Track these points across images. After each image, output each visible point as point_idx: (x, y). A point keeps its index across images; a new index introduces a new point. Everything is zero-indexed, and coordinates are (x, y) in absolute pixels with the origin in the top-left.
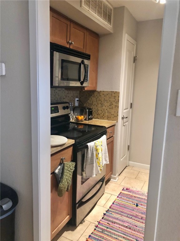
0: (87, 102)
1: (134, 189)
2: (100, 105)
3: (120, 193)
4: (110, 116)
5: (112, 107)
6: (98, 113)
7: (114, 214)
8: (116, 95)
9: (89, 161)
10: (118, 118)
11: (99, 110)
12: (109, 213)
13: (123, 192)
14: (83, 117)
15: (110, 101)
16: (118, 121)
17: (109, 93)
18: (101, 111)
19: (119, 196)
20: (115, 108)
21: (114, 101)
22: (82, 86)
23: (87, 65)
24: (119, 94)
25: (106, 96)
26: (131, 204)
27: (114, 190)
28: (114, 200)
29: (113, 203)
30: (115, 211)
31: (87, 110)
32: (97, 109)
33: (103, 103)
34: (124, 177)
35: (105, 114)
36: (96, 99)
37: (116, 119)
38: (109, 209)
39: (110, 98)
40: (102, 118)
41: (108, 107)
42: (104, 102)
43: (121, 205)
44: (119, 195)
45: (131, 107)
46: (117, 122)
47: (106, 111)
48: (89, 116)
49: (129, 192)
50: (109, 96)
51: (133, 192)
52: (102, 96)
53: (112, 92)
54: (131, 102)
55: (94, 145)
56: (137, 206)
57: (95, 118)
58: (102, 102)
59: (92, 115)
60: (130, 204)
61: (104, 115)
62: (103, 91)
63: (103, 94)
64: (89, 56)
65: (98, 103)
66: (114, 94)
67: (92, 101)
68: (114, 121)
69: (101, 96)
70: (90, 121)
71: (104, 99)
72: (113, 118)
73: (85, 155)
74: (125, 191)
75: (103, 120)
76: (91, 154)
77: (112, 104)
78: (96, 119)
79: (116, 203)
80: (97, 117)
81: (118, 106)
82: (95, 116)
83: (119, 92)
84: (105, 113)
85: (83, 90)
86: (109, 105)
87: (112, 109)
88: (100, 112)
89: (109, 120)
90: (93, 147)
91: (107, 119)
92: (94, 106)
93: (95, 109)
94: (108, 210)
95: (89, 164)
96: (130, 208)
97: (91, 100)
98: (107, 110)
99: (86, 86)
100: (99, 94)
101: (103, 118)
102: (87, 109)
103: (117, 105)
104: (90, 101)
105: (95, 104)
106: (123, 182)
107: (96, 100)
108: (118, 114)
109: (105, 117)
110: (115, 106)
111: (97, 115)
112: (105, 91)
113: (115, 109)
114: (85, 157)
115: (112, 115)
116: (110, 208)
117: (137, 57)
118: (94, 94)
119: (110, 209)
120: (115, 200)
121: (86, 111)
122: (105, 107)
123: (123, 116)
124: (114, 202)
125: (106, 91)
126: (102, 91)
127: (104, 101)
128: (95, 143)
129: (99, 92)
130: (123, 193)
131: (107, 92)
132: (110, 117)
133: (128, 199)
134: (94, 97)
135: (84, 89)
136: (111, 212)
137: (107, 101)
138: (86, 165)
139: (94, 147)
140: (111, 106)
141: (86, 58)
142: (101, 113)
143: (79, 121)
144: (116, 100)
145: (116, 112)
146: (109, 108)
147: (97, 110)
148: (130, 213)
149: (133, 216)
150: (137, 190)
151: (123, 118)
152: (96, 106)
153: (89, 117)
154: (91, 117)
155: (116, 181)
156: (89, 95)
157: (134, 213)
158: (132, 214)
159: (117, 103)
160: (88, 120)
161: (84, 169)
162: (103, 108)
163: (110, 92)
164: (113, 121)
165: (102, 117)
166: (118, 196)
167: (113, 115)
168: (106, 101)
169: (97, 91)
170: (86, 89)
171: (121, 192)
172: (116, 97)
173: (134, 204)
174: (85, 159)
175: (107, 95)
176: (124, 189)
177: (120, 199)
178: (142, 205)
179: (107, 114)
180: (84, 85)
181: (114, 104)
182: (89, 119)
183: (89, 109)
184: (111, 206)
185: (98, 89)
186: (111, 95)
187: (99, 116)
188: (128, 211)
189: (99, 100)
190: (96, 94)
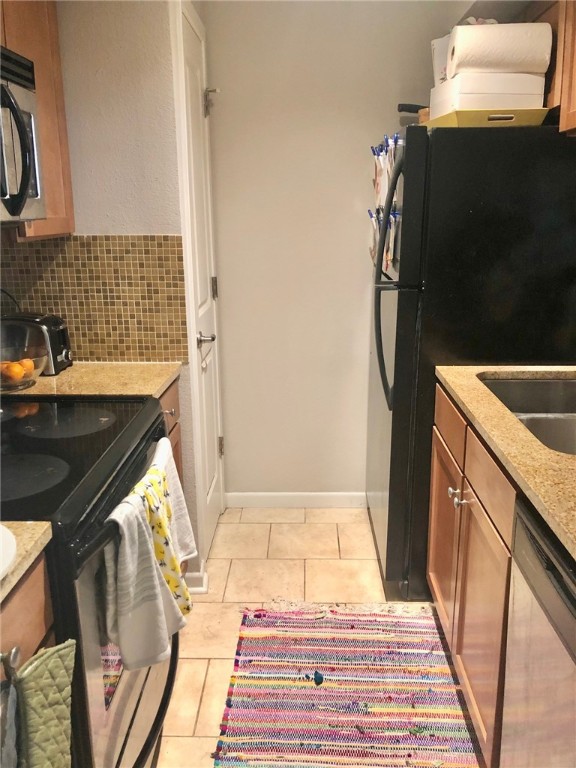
0: (36, 291)
1: (282, 608)
2: (98, 299)
3: (239, 644)
4: (153, 342)
5: (157, 304)
6: (96, 334)
7: (249, 756)
8: (167, 252)
9: (132, 595)
10: (186, 347)
11: (95, 322)
12: (229, 760)
13: (249, 632)
14: (28, 363)
15: (142, 278)
16: (189, 361)
17: (133, 245)
18: (108, 323)
19: (241, 658)
20: (170, 305)
21: (162, 279)
22: (16, 218)
23: (25, 112)
24: (180, 245)
25: (122, 258)
26: (294, 680)
27: (212, 637)
28: (227, 686)
29: (229, 704)
30: (246, 739)
31: (45, 328)
32: (89, 316)
33: (111, 291)
34: (226, 564)
35: (128, 335)
36: (78, 271)
37: (179, 354)
38: (220, 743)
39: (142, 265)
40: (118, 352)
41: (138, 304)
42: (117, 285)
43: (261, 701)
44: (238, 654)
45: (215, 293)
46: (186, 363)
47: (133, 324)
48: (56, 352)
49: (268, 625)
50: (134, 259)
51: (285, 621)
52: (102, 258)
53: (146, 238)
54: (213, 275)
55: (141, 512)
56: (319, 680)
57: (80, 359)
58: (104, 284)
59: (68, 348)
60: (291, 683)
61: (122, 341)
62: (107, 238)
63: (108, 252)
64: (30, 68)
65: (86, 291)
66: (160, 245)
67: (60, 285)
68: (173, 360)
69: (96, 258)
70: (64, 375)
71: (116, 271)
72: (166, 348)
73: (110, 573)
74: (252, 625)
75: (120, 363)
76: (136, 556)
77: (156, 292)
78: (87, 359)
79: (240, 699)
80: (92, 353)
81: (183, 298)
82: (79, 347)
83: (179, 239)
84: (127, 329)
85: (20, 240)
86: (143, 298)
87: (158, 311)
88: (102, 329)
89: (148, 360)
90: (139, 525)
91: (141, 354)
92: (69, 304)
93: (76, 316)
94: (219, 748)
95: (135, 607)
96: (299, 701)
97: (53, 278)
98: (132, 317)
99: (30, 220)
100: (89, 252)
101: (122, 354)
102: (42, 323)
103: (176, 292)
104: (48, 285)
105: (74, 298)
106: (231, 587)
107: (79, 278)
108: (185, 329)
109: (128, 348)
110: (169, 298)
111: (91, 341)
112: (114, 238)
113: (170, 311)
114: (111, 580)
115: (159, 336)
116: (223, 733)
117: (218, 91)
118: (63, 252)
119: (225, 739)
120: (232, 685)
121: (41, 332)
122: (125, 304)
123: (200, 333)
124: (230, 694)
125: (120, 238)
126: (101, 238)
127: (117, 278)
128: (143, 498)
129: (88, 244)
130: (251, 640)
131: (127, 238)
132: (154, 348)
133: (276, 662)
134: (64, 265)
135: (23, 234)
136: (234, 754)
137: (130, 278)
138: (117, 614)
139: (144, 520)
140: (150, 298)
141: (16, 79)
142: (109, 335)
143: (15, 387)
144: (168, 272)
145: (177, 323)
146: (145, 311)
147: (89, 323)
148: (305, 726)
149: (320, 735)
150: (293, 608)
151: (200, 342)
152: (81, 304)
153: (59, 358)
154: (67, 356)
155: (202, 589)
156: (38, 259)
157: (323, 719)
158: (313, 727)
159: (176, 285)
160: (57, 373)
161: (111, 635)
162: (113, 310)
163: (139, 238)
164: (166, 360)
165: (116, 348)
166: (237, 662)
167: (165, 335)
168: (123, 278)
169: (76, 238)
170: (30, 232)
171: (241, 639)
172: (167, 259)
173: (307, 677)
174: (111, 589)
175: (128, 252)
176: (245, 617)
177: (247, 674)
178: (333, 669)
179: (135, 335)
180: (25, 214)
181: (163, 292)
182: (60, 367)
183: (53, 321)
184: (225, 718)
185: (82, 230)
186: (147, 252)
187: (99, 349)
188: (295, 719)
189: (91, 278)
190: (71, 250)
